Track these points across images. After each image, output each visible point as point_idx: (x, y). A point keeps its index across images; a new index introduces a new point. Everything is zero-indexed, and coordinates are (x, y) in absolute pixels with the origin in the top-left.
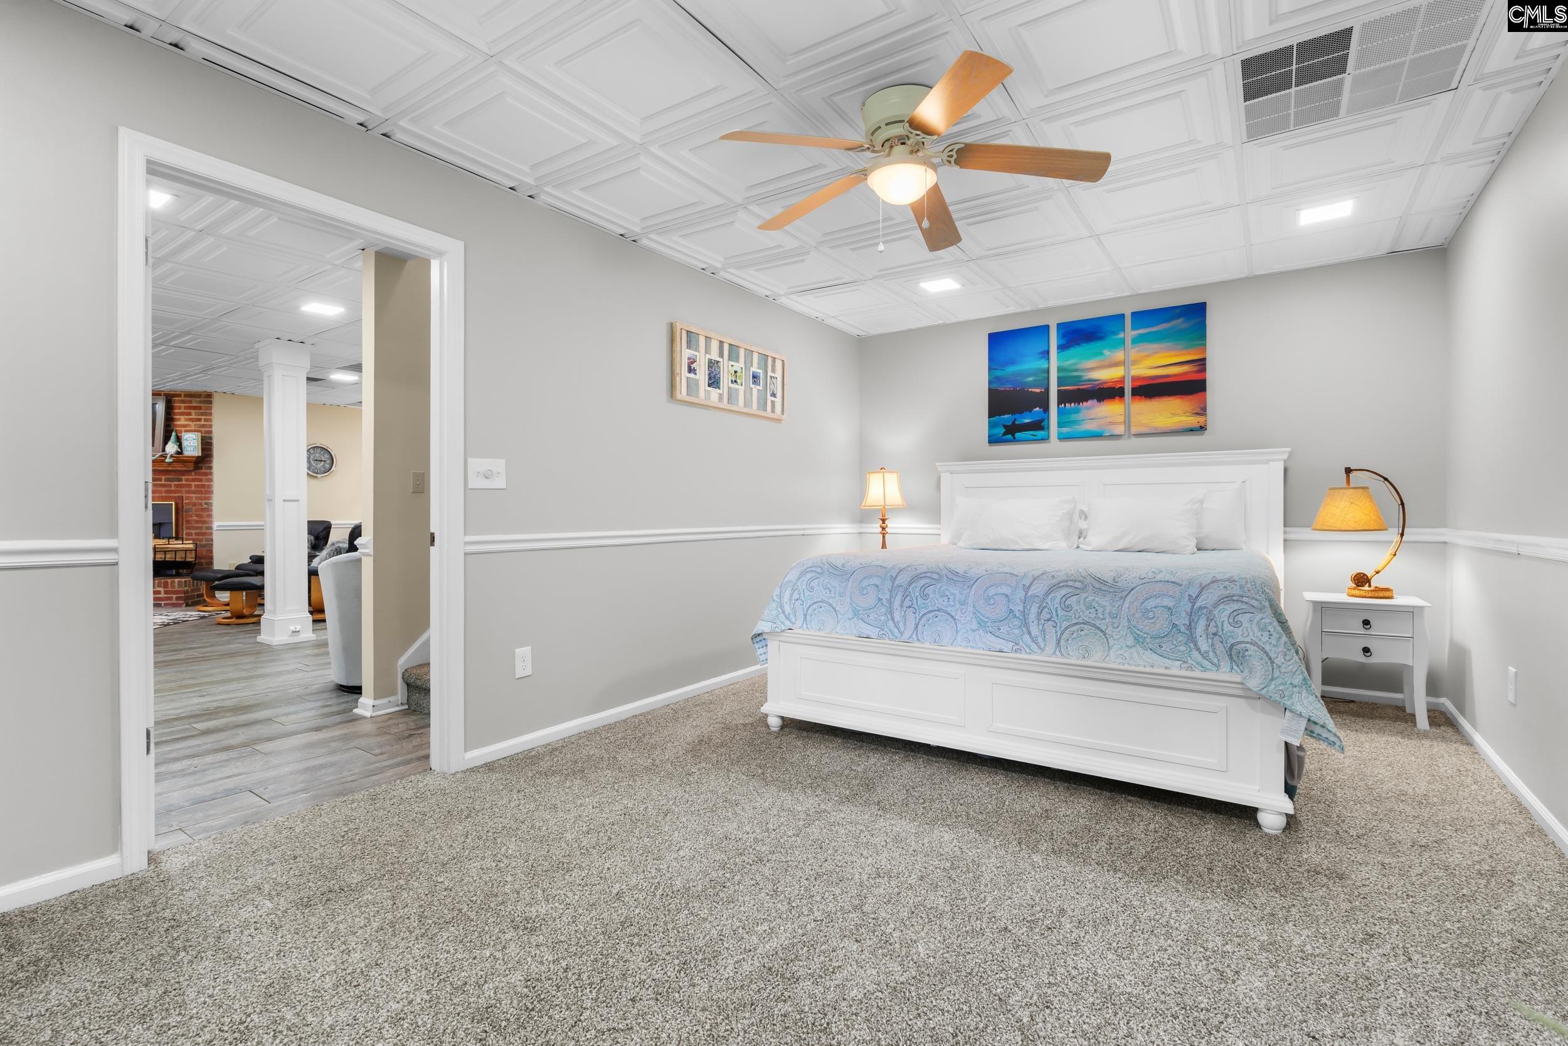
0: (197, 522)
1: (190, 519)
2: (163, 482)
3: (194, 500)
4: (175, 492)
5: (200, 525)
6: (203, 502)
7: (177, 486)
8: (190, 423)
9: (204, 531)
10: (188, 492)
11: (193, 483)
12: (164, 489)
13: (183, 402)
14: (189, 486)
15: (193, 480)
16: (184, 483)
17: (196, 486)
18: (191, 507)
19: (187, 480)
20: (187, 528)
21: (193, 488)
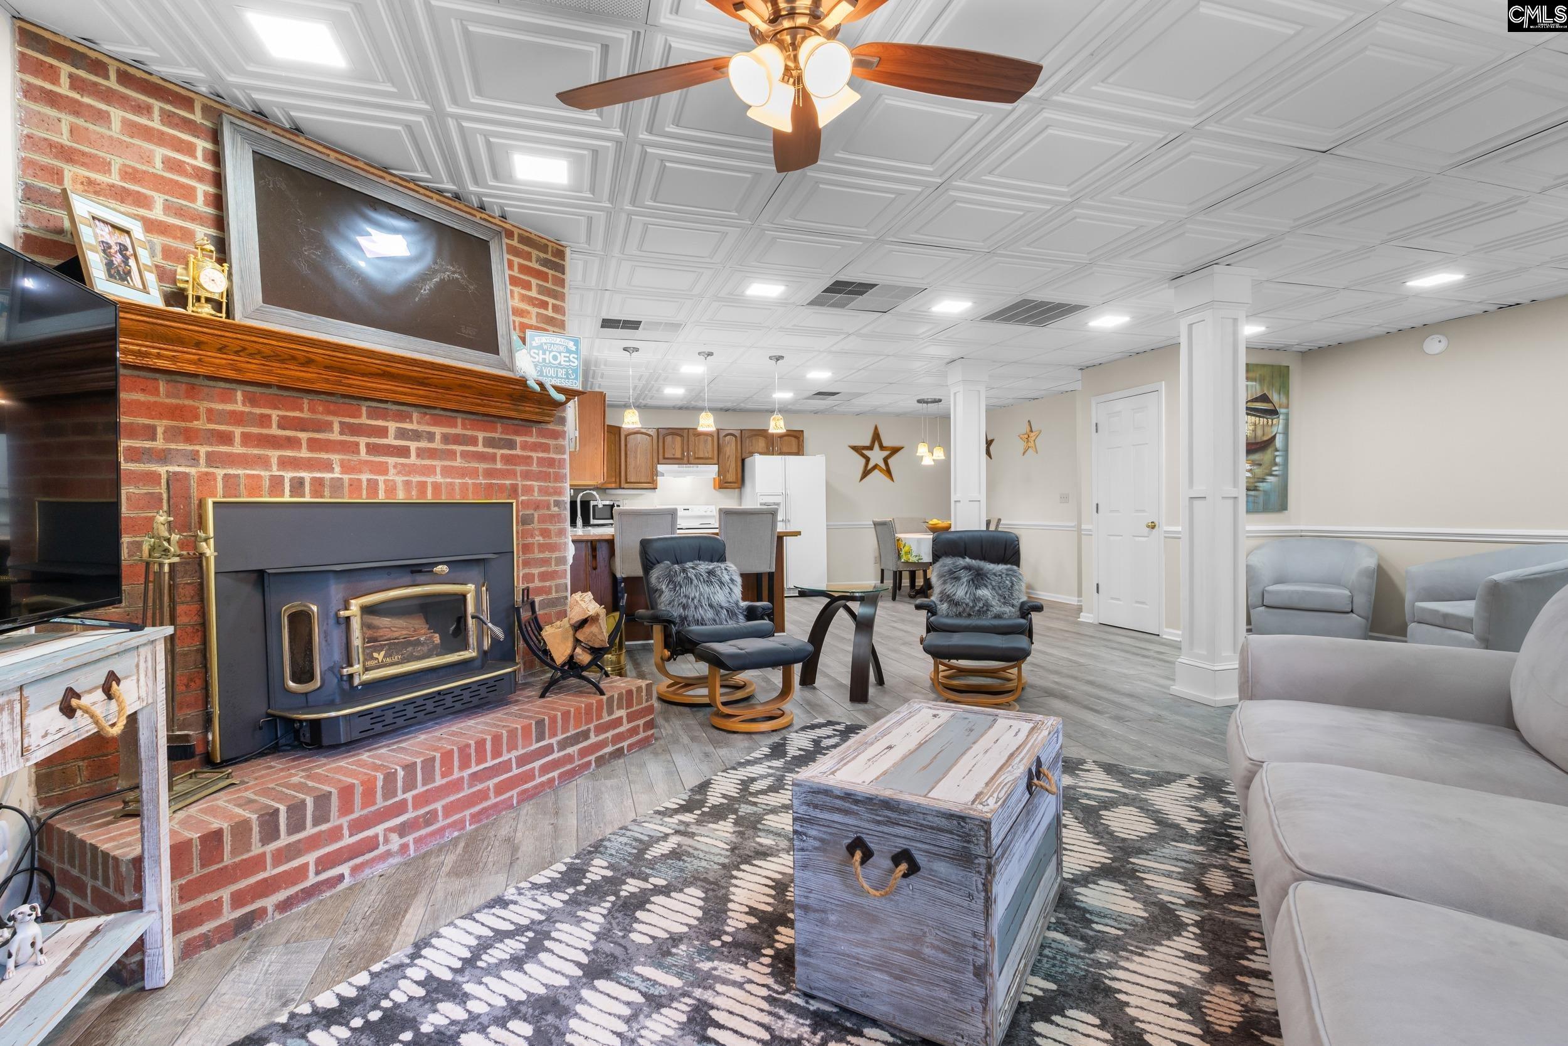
0: (543, 547)
1: (530, 540)
2: (480, 448)
3: (536, 496)
4: (504, 474)
5: (547, 555)
6: (552, 499)
7: (507, 459)
8: (529, 308)
9: (554, 568)
10: (526, 475)
11: (534, 455)
12: (482, 466)
13: (513, 251)
14: (527, 460)
15: (535, 447)
16: (518, 452)
17: (541, 461)
18: (531, 512)
19: (525, 446)
20: (526, 563)
21: (535, 467)
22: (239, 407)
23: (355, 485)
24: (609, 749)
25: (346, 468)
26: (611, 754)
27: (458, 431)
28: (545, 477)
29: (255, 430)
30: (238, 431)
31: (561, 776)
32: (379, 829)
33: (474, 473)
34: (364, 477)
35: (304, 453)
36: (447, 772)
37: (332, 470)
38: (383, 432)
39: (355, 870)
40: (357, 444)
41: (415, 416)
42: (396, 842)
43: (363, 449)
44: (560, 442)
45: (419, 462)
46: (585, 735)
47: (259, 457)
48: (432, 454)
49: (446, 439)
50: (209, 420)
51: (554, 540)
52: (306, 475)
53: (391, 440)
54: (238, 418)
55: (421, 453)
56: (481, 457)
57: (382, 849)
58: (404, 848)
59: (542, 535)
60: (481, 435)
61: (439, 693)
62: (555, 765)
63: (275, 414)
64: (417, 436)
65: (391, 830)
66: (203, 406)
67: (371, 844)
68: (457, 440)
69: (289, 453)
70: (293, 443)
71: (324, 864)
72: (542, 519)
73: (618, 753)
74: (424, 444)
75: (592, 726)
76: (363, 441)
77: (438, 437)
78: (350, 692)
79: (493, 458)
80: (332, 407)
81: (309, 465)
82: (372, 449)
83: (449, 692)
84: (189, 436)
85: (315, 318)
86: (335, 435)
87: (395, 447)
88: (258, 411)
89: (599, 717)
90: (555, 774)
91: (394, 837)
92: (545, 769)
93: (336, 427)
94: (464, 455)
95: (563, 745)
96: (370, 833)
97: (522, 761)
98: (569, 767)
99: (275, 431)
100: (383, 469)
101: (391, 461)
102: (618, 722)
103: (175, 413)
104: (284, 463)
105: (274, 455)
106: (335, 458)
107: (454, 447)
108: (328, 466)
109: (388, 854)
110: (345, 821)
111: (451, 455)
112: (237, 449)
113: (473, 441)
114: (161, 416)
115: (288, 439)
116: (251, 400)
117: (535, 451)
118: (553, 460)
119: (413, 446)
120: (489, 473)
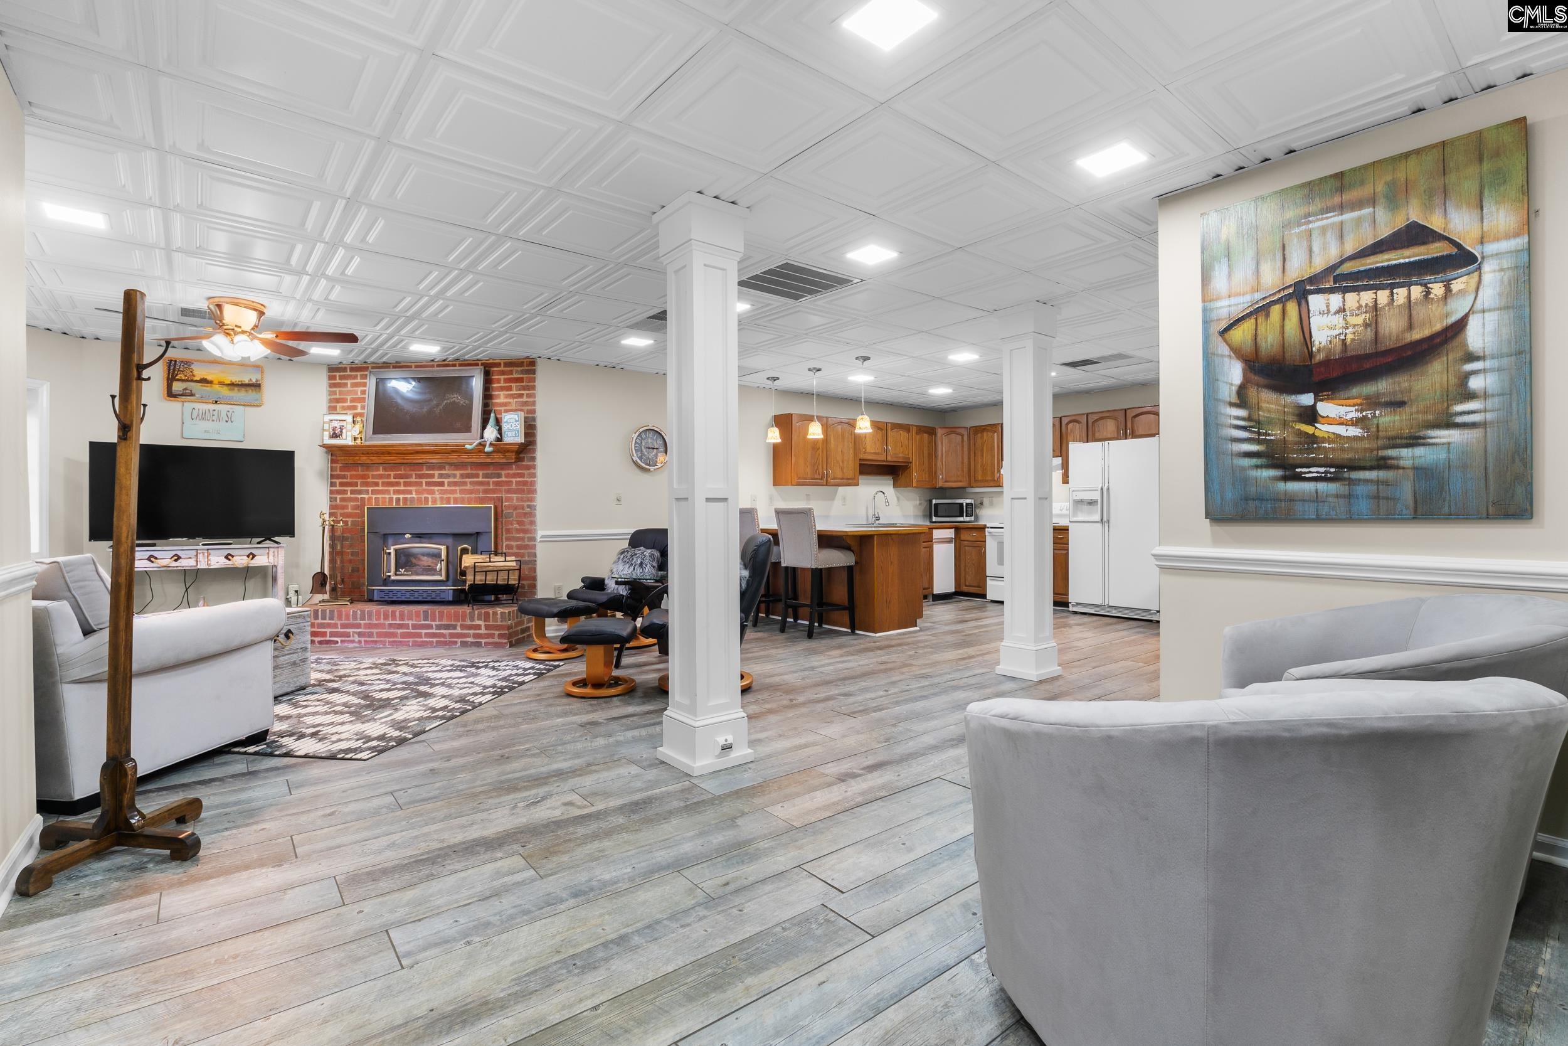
0: (518, 531)
1: (510, 526)
2: (480, 479)
3: (515, 502)
4: (493, 491)
5: (521, 535)
6: (526, 504)
7: (497, 484)
8: (511, 400)
9: (526, 543)
10: (508, 491)
11: (514, 480)
12: (482, 488)
13: (503, 373)
14: (509, 483)
15: (515, 475)
16: (504, 479)
17: (518, 483)
18: (511, 511)
19: (507, 476)
20: (507, 539)
21: (514, 486)
22: (381, 472)
23: (419, 500)
24: (470, 640)
25: (418, 492)
26: (472, 642)
27: (469, 471)
28: (521, 491)
29: (386, 480)
30: (380, 481)
31: (437, 642)
32: (351, 630)
33: (477, 492)
34: (423, 496)
35: (402, 488)
36: (378, 619)
37: (412, 494)
38: (432, 476)
39: (342, 641)
40: (422, 482)
41: (447, 467)
42: (357, 638)
43: (424, 484)
44: (532, 471)
45: (449, 488)
46: (454, 627)
47: (387, 490)
48: (455, 484)
49: (462, 476)
50: (372, 478)
51: (528, 527)
52: (401, 496)
53: (436, 479)
54: (381, 477)
55: (450, 484)
56: (481, 483)
57: (351, 638)
58: (360, 642)
59: (518, 524)
60: (481, 473)
61: (412, 590)
62: (434, 635)
63: (392, 473)
64: (448, 476)
65: (355, 633)
66: (371, 473)
67: (347, 635)
68: (468, 476)
69: (397, 488)
70: (398, 484)
71: (332, 634)
72: (518, 515)
73: (478, 645)
74: (451, 480)
75: (459, 624)
76: (424, 481)
77: (458, 476)
78: (387, 581)
79: (488, 483)
80: (412, 468)
81: (403, 492)
82: (428, 484)
83: (418, 591)
84: (367, 484)
85: (389, 436)
86: (413, 480)
87: (438, 482)
88: (387, 473)
89: (464, 620)
90: (434, 640)
91: (356, 636)
92: (427, 635)
93: (414, 476)
94: (471, 483)
95: (439, 627)
96: (348, 630)
97: (415, 627)
98: (442, 639)
99: (392, 480)
100: (432, 492)
101: (436, 488)
102: (478, 627)
103: (364, 477)
104: (395, 492)
105: (391, 489)
106: (413, 488)
107: (467, 480)
108: (410, 492)
109: (353, 642)
110: (339, 622)
111: (465, 483)
112: (380, 488)
113: (477, 476)
114: (359, 479)
115: (397, 482)
116: (385, 469)
117: (515, 478)
118: (527, 482)
119: (446, 481)
120: (485, 491)
